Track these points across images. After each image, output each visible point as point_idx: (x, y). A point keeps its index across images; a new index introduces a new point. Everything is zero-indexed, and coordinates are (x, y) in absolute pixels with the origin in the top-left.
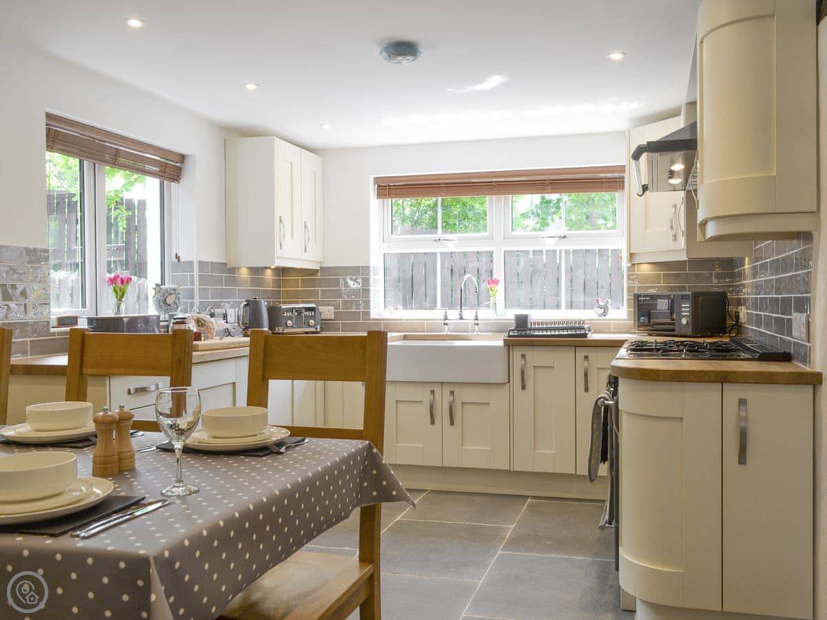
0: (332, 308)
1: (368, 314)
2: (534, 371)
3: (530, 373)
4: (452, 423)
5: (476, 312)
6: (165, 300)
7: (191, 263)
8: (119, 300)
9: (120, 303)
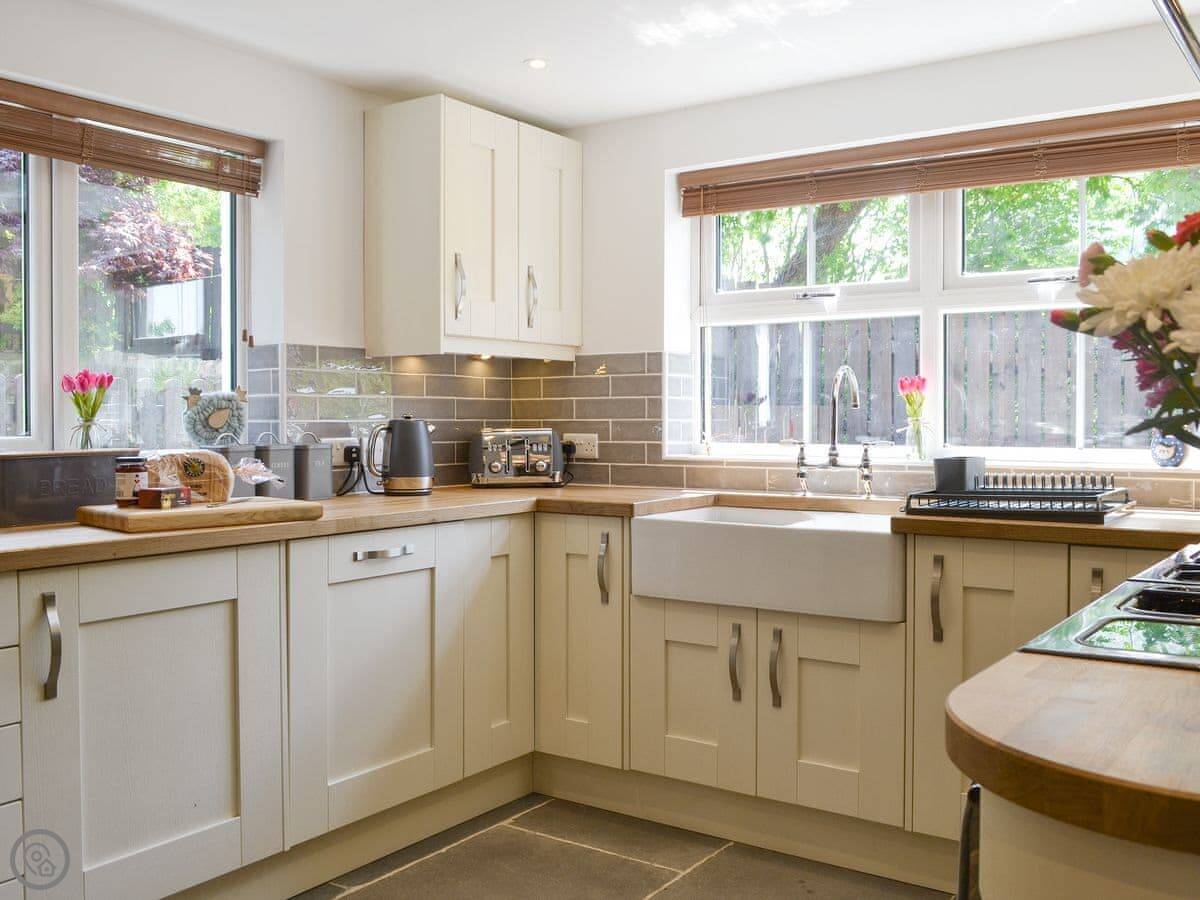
0: (596, 436)
1: (658, 449)
2: (965, 598)
3: (952, 601)
4: (777, 701)
5: (866, 451)
6: (207, 419)
7: (273, 349)
8: (87, 421)
9: (89, 426)
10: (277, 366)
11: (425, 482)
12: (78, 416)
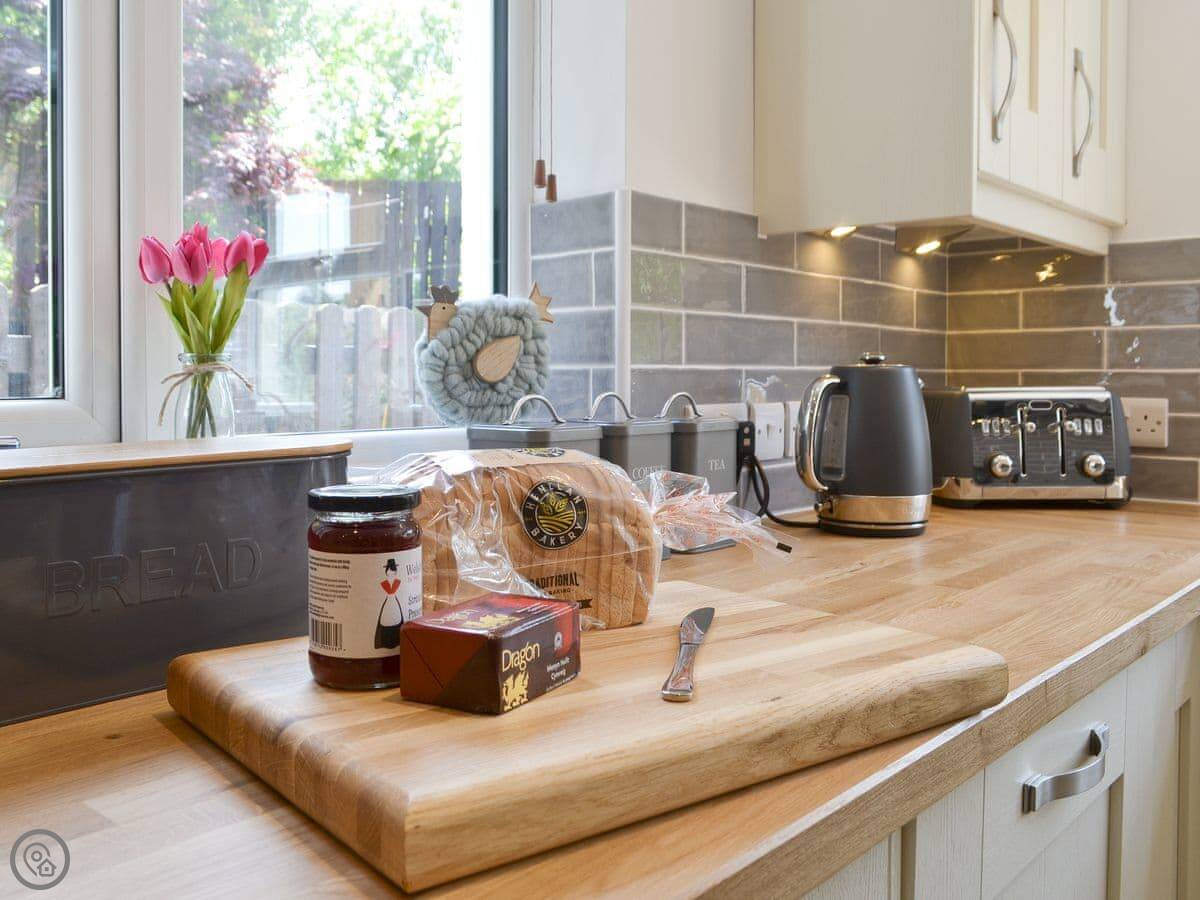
0: (1164, 403)
6: (472, 361)
7: (602, 204)
8: (202, 359)
9: (209, 374)
10: (609, 242)
11: (919, 505)
12: (181, 347)
